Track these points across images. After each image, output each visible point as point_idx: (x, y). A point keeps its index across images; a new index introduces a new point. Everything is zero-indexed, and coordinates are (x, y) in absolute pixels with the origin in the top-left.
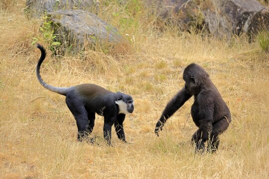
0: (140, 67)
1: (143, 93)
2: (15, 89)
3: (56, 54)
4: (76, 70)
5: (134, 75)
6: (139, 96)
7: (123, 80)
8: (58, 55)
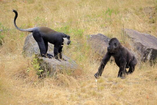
0: (89, 82)
1: (91, 97)
2: (18, 97)
3: (41, 77)
4: (52, 86)
5: (86, 87)
6: (89, 99)
7: (80, 90)
8: (42, 78)
